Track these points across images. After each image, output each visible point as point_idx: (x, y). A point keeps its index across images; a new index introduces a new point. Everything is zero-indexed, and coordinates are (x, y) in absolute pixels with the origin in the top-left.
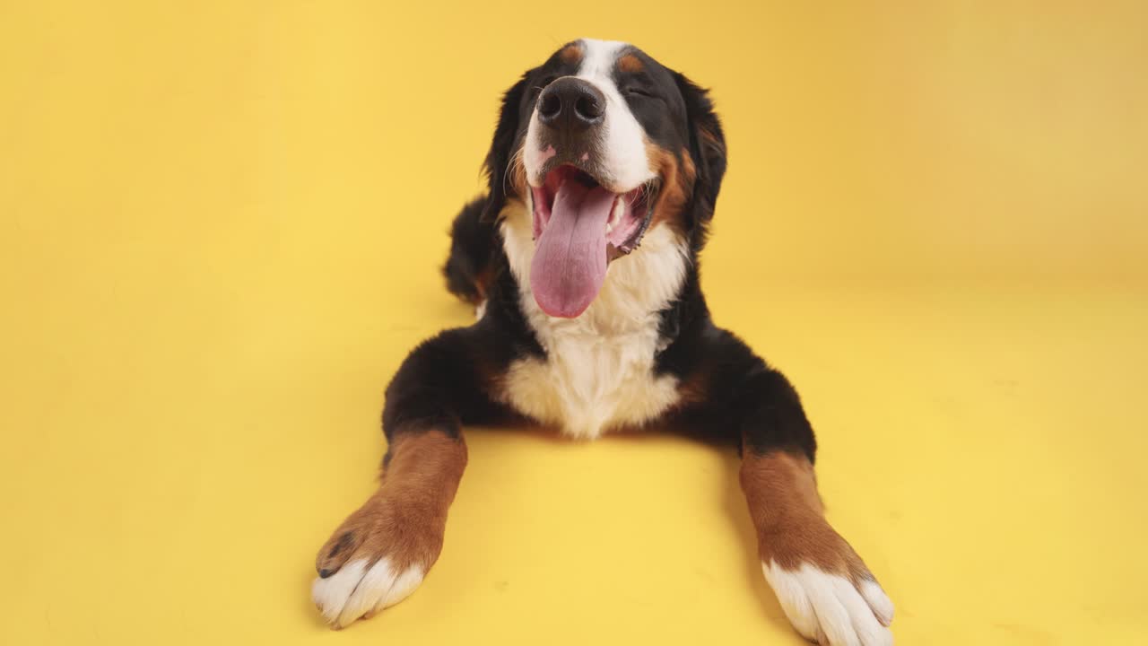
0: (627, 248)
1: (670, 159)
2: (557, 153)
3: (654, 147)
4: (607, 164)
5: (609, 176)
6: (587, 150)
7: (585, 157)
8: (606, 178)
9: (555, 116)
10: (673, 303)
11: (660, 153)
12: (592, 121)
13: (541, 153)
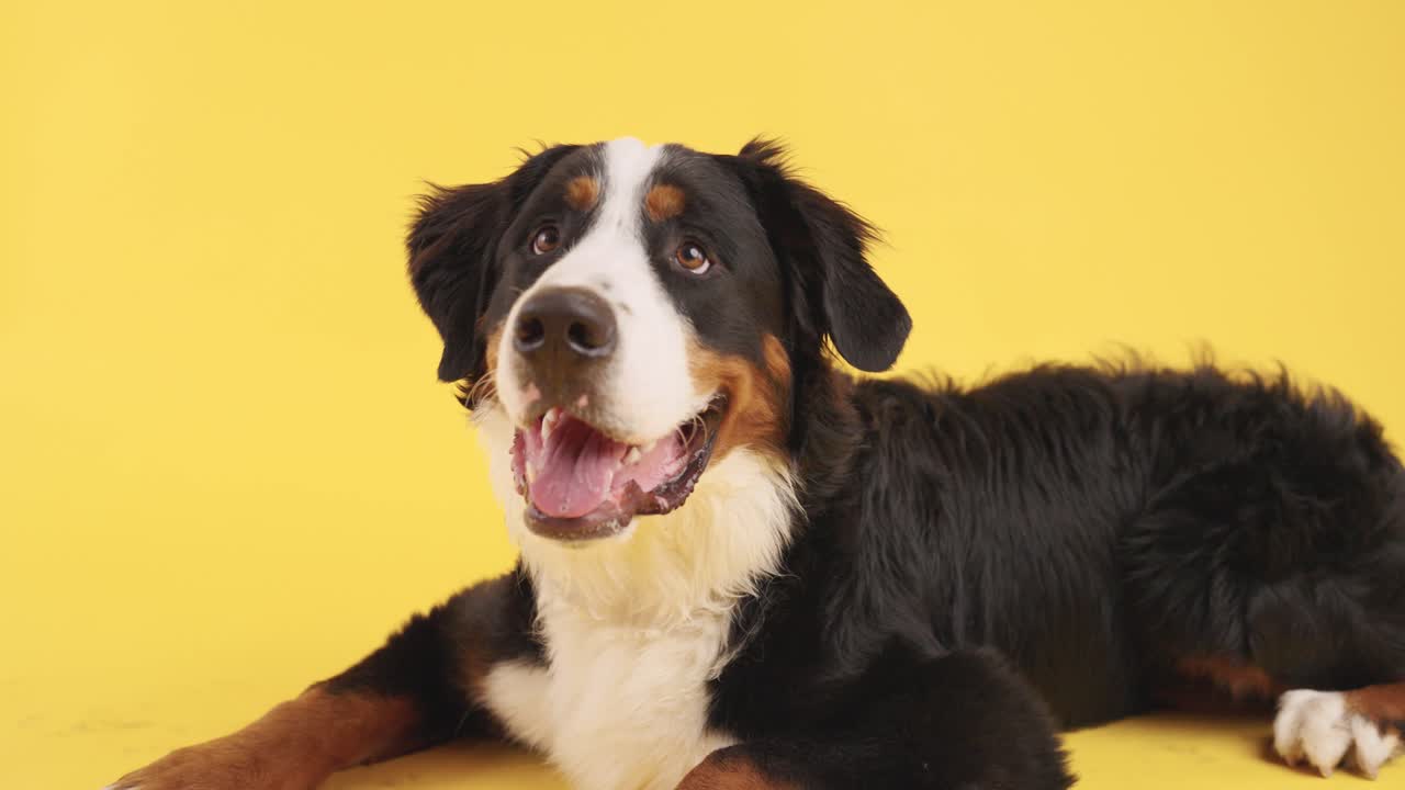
0: (663, 502)
1: (739, 367)
2: (542, 392)
3: (706, 358)
4: (619, 410)
5: (619, 425)
6: (584, 392)
7: (583, 401)
8: (616, 429)
9: (538, 344)
10: (763, 583)
11: (718, 363)
12: (593, 353)
13: (520, 393)
